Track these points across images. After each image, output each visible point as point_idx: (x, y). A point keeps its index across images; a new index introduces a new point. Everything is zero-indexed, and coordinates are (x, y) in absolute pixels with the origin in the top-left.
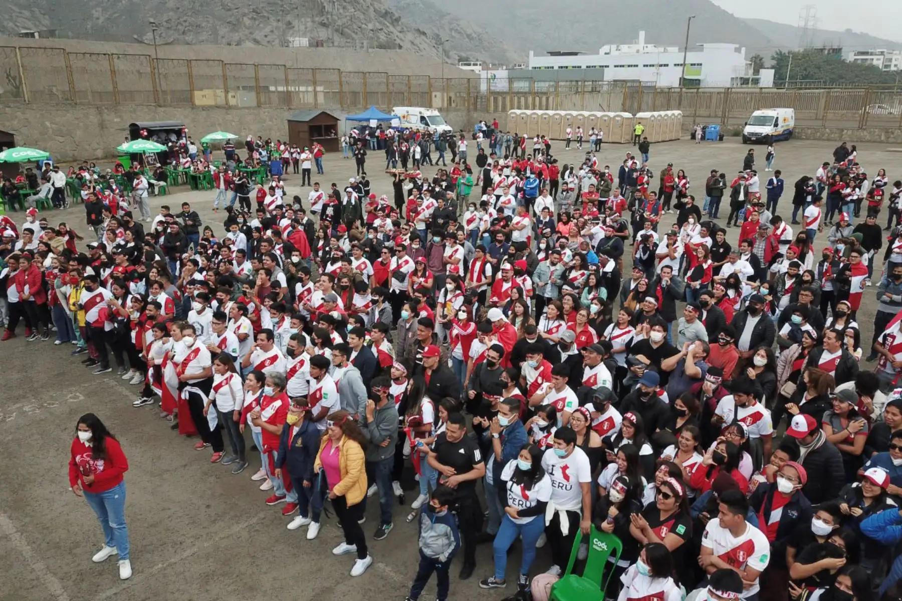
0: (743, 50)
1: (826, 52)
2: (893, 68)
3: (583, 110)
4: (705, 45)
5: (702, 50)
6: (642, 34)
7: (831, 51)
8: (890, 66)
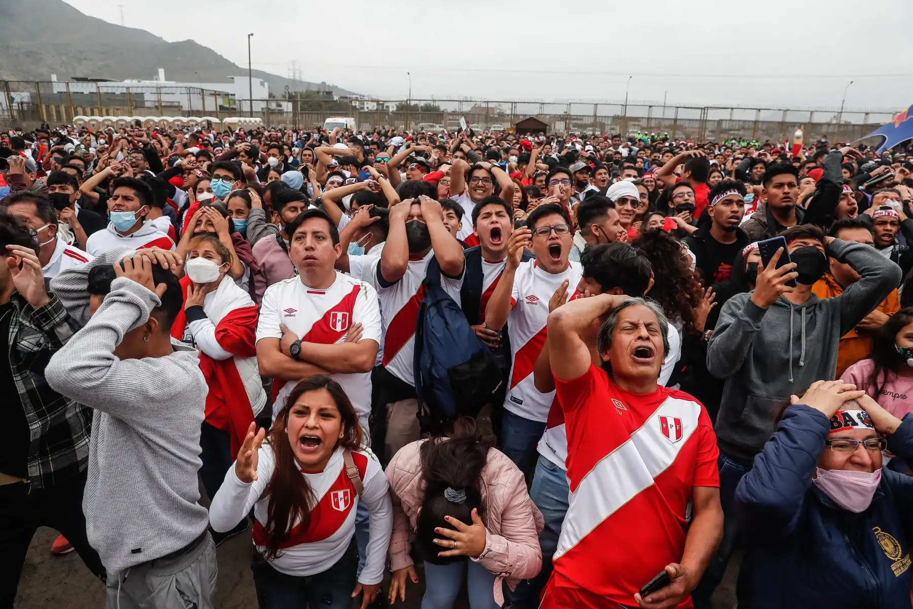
0: (266, 84)
1: (321, 94)
2: (366, 110)
3: (140, 116)
4: (235, 78)
5: (233, 82)
6: (161, 72)
7: (325, 93)
8: (363, 108)
